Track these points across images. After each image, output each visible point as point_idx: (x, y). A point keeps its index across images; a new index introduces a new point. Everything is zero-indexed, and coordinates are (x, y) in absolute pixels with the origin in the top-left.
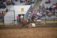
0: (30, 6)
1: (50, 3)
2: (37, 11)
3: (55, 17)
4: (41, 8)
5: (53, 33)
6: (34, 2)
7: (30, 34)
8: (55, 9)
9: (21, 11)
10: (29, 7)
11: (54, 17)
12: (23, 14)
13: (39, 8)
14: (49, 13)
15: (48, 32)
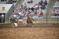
0: (12, 5)
1: (32, 3)
2: (19, 11)
3: (37, 17)
4: (23, 8)
5: (34, 33)
6: (16, 1)
7: (11, 34)
8: (37, 9)
9: (2, 10)
10: (10, 5)
11: (35, 17)
12: (4, 13)
13: (21, 7)
14: (31, 13)
15: (30, 32)
